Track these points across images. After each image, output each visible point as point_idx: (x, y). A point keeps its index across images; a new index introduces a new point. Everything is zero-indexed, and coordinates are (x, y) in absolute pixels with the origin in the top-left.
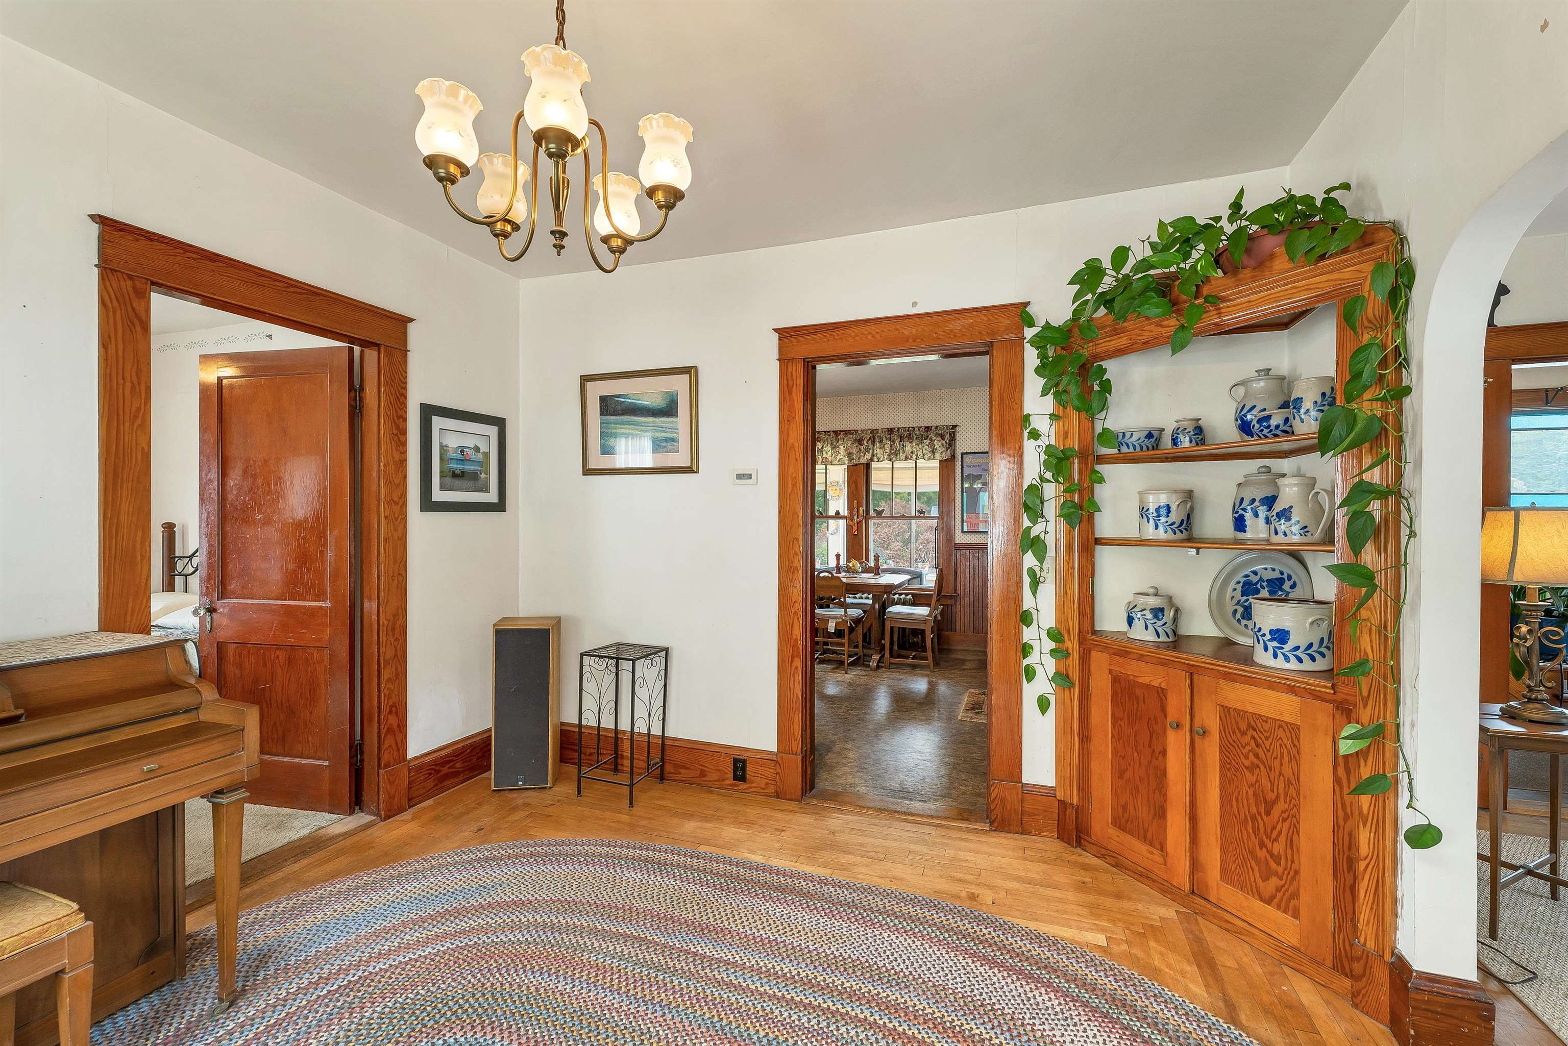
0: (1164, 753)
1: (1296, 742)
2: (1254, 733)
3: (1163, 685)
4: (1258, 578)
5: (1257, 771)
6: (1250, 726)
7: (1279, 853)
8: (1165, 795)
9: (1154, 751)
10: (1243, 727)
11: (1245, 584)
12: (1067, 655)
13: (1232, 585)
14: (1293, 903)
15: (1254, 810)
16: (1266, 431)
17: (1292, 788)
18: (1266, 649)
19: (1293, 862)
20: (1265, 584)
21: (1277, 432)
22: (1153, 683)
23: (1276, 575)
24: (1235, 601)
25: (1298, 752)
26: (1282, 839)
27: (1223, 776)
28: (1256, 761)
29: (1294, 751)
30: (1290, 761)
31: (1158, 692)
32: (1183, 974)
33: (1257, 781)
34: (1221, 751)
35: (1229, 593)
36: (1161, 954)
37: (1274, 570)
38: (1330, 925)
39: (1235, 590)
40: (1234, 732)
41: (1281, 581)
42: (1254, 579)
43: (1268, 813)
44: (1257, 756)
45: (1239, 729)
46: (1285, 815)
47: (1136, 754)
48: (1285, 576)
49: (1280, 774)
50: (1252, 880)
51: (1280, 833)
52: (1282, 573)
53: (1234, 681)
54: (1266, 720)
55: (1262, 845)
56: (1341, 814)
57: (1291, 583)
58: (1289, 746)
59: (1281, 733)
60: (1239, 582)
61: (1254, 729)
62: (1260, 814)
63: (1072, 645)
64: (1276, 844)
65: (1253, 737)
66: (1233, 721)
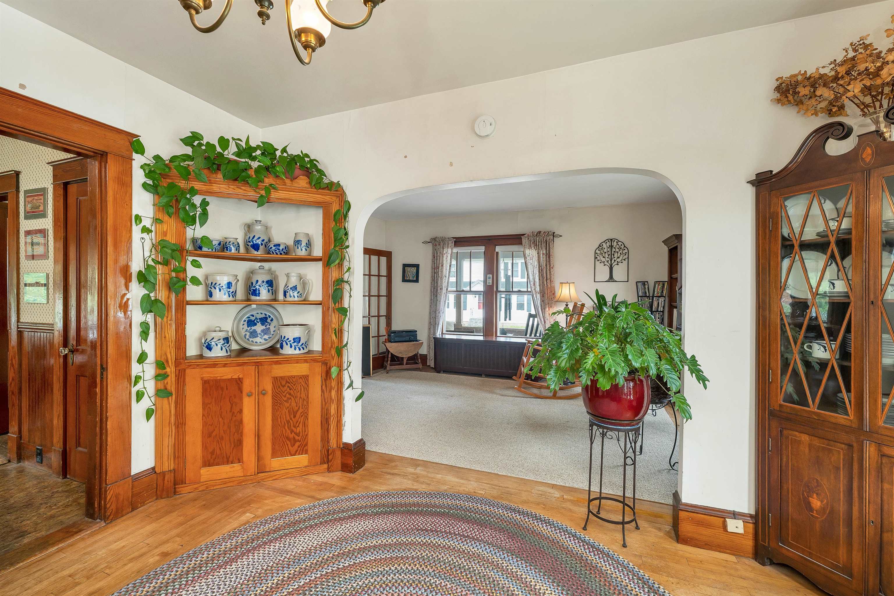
0: (241, 411)
1: (307, 382)
2: (289, 385)
3: (240, 377)
4: (255, 318)
5: (290, 401)
6: (287, 382)
7: (300, 432)
8: (242, 433)
9: (234, 413)
10: (284, 383)
11: (248, 321)
12: (165, 376)
13: (242, 322)
14: (306, 448)
15: (288, 418)
16: (278, 251)
17: (305, 401)
18: (291, 347)
19: (305, 431)
20: (259, 320)
21: (282, 252)
22: (233, 377)
23: (263, 316)
24: (244, 330)
25: (308, 386)
26: (301, 425)
27: (273, 409)
28: (289, 396)
29: (306, 386)
30: (304, 391)
31: (236, 381)
32: (288, 501)
33: (290, 405)
34: (273, 398)
35: (241, 326)
36: (274, 502)
37: (262, 314)
38: (320, 448)
39: (244, 324)
40: (279, 387)
41: (266, 318)
42: (253, 318)
43: (295, 417)
44: (290, 394)
45: (282, 385)
46: (302, 414)
47: (221, 419)
48: (267, 316)
49: (300, 397)
50: (287, 449)
51: (300, 422)
52: (266, 315)
53: (280, 364)
54: (294, 377)
55: (292, 431)
56: (324, 403)
57: (271, 319)
58: (304, 385)
59: (301, 380)
60: (245, 321)
61: (289, 383)
62: (291, 419)
63: (170, 370)
64: (298, 428)
65: (288, 387)
66: (279, 382)
